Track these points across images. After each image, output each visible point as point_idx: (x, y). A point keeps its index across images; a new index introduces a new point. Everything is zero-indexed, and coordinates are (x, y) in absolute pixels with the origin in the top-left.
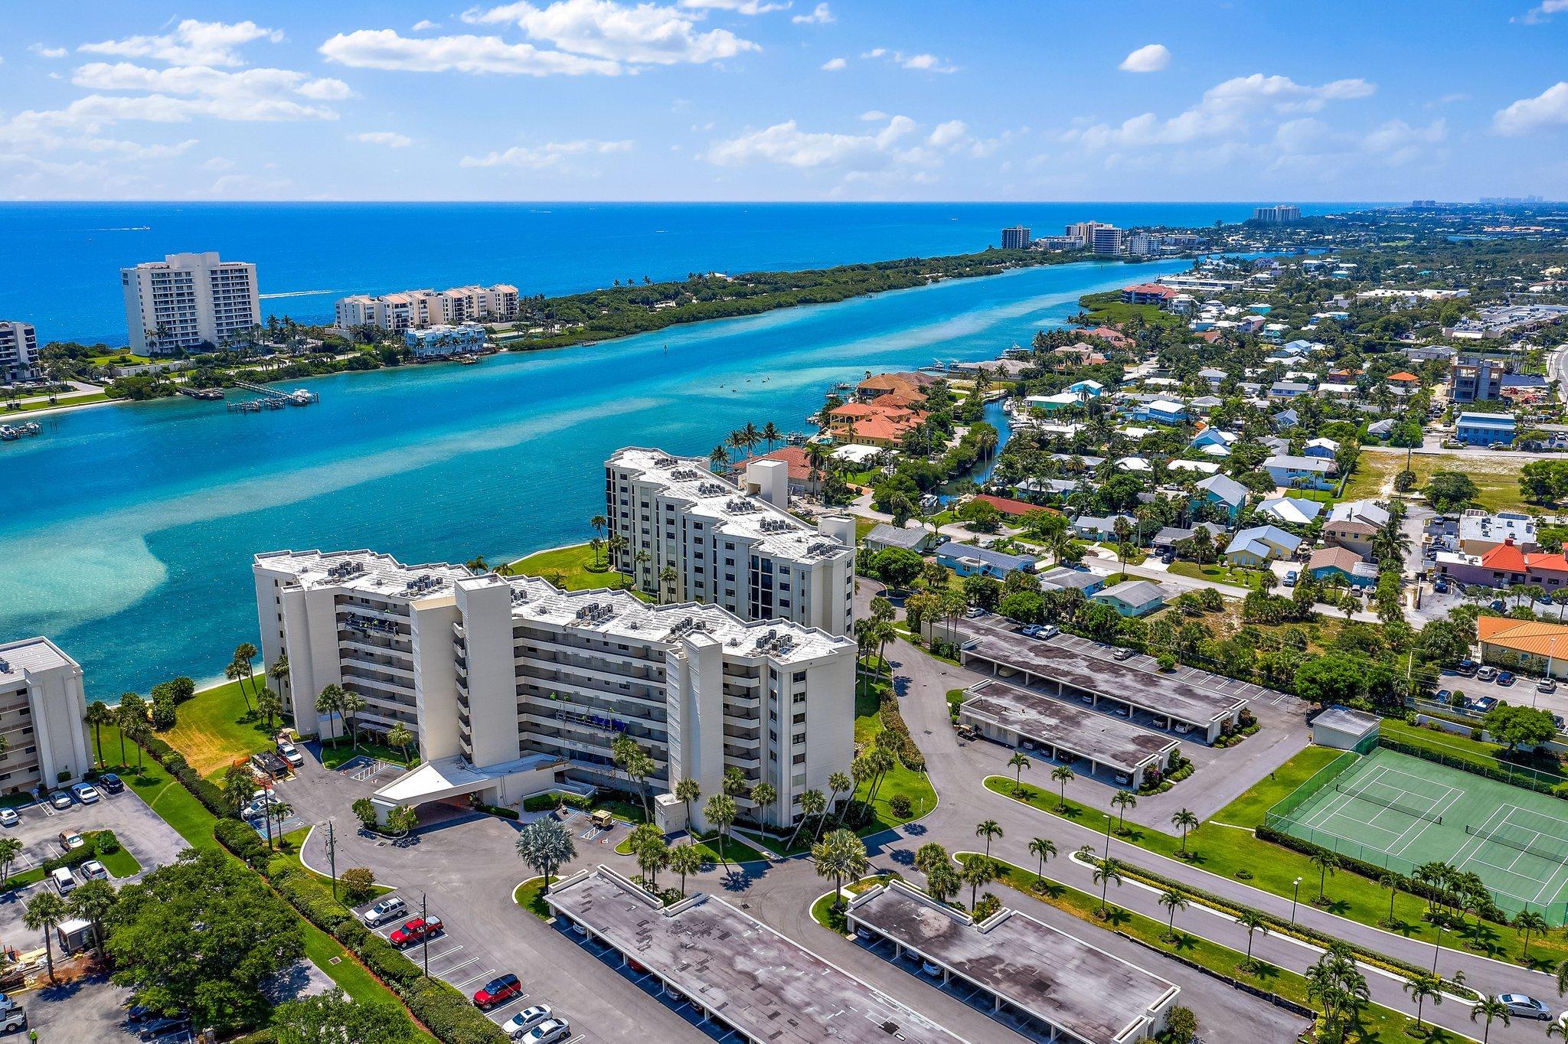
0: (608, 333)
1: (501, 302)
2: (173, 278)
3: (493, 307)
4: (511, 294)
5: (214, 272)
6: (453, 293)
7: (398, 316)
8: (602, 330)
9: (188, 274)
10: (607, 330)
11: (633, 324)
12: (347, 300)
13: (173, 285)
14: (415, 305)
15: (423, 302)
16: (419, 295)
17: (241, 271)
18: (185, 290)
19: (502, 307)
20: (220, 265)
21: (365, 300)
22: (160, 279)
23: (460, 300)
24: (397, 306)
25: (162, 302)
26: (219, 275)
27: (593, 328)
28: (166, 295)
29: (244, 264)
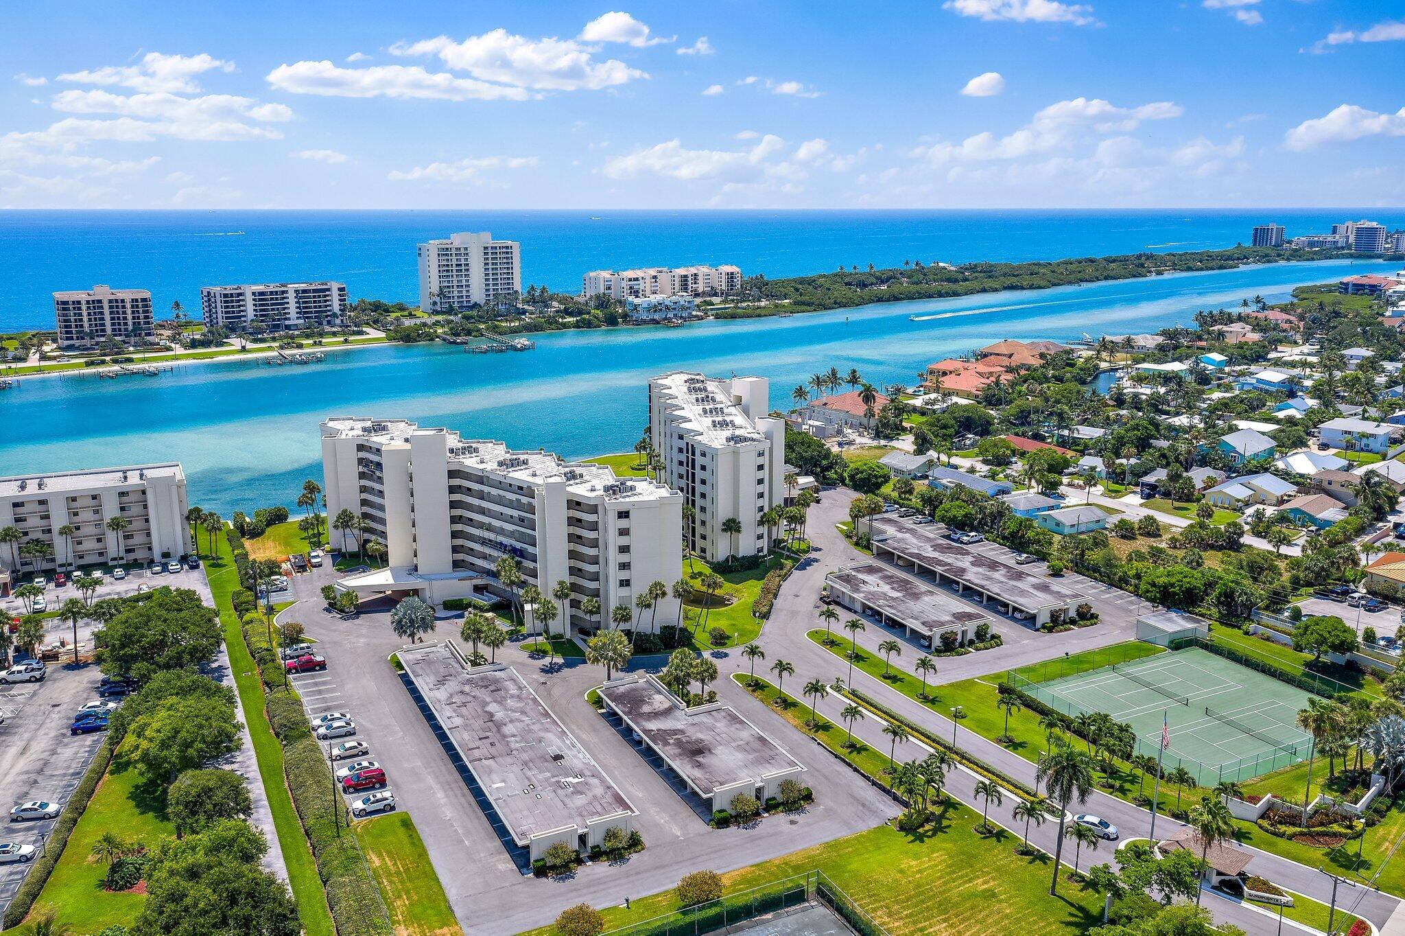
0: (808, 308)
1: (723, 280)
2: (454, 252)
3: (716, 284)
4: (732, 273)
5: (486, 248)
6: (682, 271)
7: (631, 288)
8: (803, 305)
9: (466, 249)
10: (808, 305)
11: (832, 301)
12: (592, 274)
13: (454, 257)
14: (648, 280)
15: (655, 277)
16: (653, 272)
17: (507, 247)
18: (463, 262)
19: (723, 284)
20: (491, 243)
21: (606, 274)
22: (444, 252)
23: (686, 276)
24: (630, 280)
25: (445, 271)
26: (490, 251)
27: (796, 303)
28: (448, 265)
29: (510, 243)
